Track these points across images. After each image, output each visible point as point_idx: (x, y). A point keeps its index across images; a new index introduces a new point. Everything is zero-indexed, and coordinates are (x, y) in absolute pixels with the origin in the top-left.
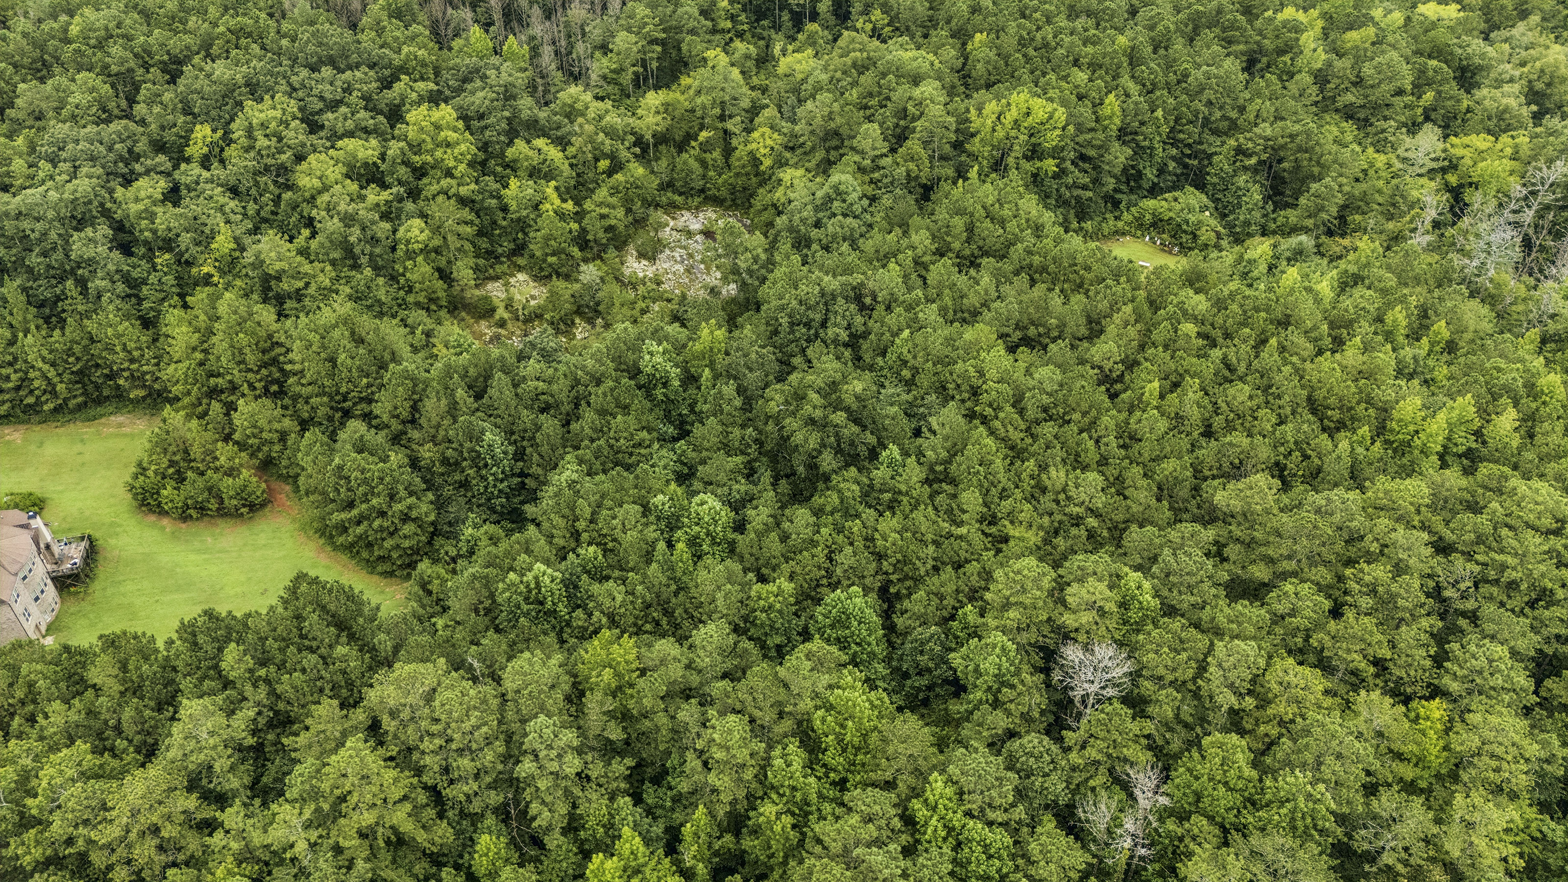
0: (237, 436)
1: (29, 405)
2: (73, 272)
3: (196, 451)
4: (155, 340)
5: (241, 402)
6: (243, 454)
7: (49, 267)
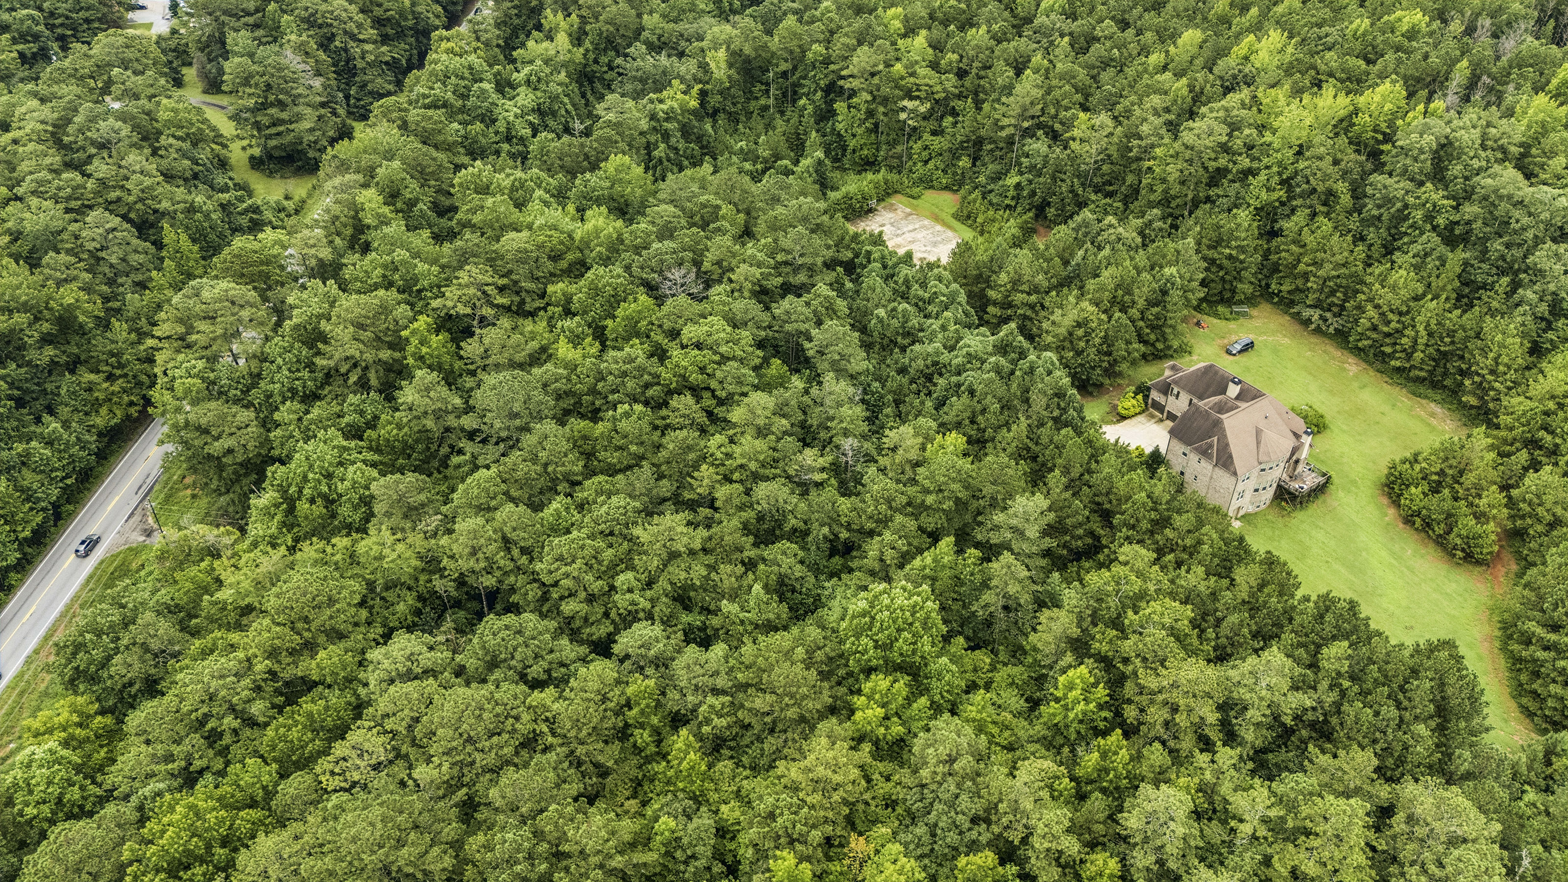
0: (1515, 492)
1: (1383, 353)
2: (1516, 273)
3: (1469, 479)
4: (1528, 368)
5: (1548, 468)
6: (1505, 510)
7: (1503, 258)
